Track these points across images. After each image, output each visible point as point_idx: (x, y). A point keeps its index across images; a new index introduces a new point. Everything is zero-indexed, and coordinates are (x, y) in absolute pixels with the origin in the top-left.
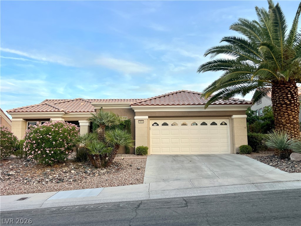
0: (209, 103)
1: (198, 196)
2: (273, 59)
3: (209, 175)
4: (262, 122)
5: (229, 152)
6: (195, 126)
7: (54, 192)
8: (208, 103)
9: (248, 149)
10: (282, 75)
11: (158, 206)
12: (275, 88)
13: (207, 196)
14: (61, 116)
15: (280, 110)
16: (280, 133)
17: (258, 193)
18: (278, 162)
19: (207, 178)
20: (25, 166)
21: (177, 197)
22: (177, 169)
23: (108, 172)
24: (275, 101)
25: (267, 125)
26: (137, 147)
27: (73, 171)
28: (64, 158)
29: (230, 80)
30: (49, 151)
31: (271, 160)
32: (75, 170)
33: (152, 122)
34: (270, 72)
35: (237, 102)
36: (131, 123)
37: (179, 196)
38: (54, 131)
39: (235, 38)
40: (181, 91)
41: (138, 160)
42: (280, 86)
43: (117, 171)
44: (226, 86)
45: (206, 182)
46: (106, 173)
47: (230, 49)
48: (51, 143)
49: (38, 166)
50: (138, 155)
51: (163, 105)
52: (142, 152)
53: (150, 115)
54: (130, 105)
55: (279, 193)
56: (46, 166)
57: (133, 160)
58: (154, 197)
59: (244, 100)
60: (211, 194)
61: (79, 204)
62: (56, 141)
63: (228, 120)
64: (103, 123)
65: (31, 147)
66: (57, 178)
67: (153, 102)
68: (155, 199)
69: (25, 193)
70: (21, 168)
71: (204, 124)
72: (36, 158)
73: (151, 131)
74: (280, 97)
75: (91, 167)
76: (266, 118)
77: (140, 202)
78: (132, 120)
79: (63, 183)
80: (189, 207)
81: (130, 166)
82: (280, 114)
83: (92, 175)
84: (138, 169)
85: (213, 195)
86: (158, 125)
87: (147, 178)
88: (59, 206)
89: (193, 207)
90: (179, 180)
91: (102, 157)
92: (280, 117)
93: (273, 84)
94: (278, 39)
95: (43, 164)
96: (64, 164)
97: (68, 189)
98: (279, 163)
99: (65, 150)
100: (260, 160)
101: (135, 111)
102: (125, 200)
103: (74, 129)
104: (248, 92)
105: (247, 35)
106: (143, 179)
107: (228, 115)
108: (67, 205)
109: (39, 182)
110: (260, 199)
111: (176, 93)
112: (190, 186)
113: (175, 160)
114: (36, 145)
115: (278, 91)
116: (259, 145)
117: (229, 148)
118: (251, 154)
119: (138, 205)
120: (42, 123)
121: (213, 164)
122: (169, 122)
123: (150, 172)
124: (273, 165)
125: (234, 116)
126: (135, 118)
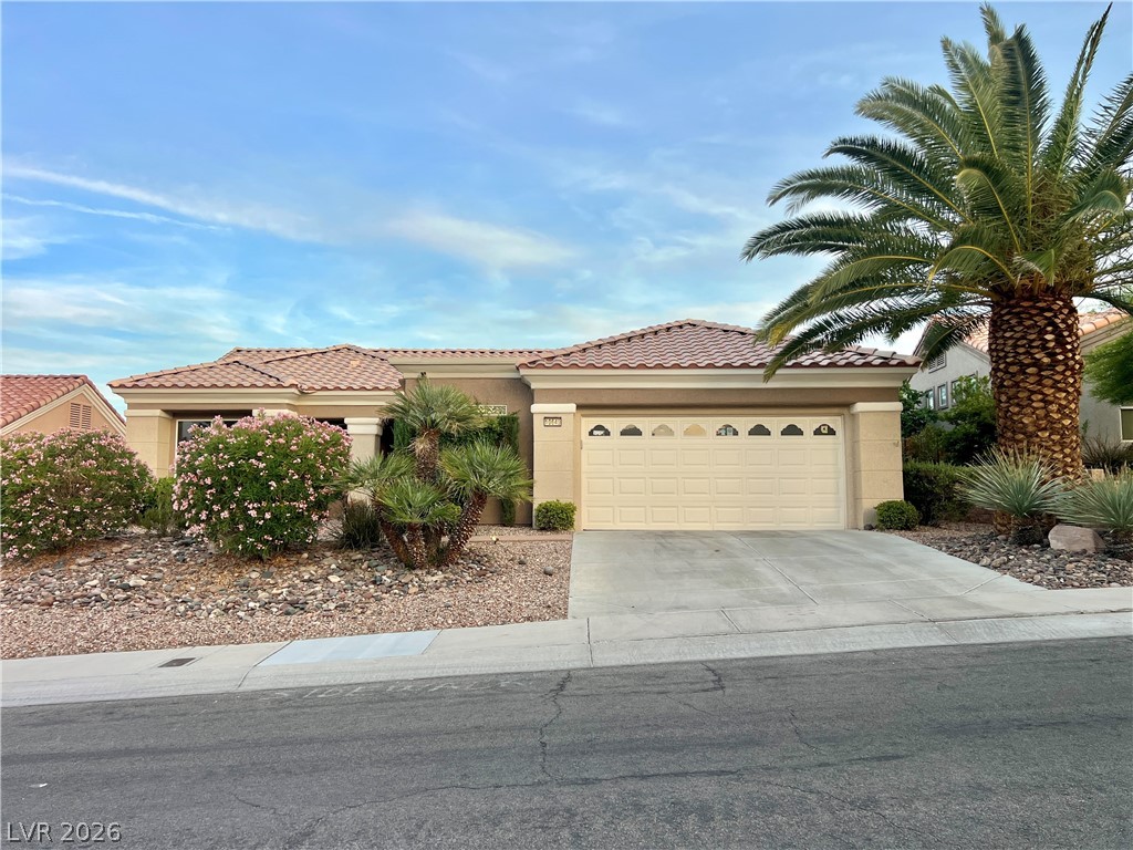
0: (779, 362)
1: (754, 659)
2: (1001, 213)
3: (784, 595)
4: (948, 427)
5: (842, 525)
6: (730, 438)
7: (277, 644)
8: (774, 361)
9: (903, 512)
10: (1032, 265)
11: (624, 686)
12: (1003, 312)
13: (782, 657)
14: (287, 401)
15: (1016, 384)
16: (1016, 459)
17: (951, 650)
18: (1007, 555)
19: (775, 603)
20: (178, 560)
21: (685, 659)
22: (676, 573)
23: (450, 582)
24: (1002, 354)
25: (968, 437)
26: (540, 505)
27: (334, 579)
28: (307, 536)
29: (853, 285)
30: (258, 509)
31: (986, 550)
32: (342, 573)
33: (590, 422)
34: (988, 258)
35: (870, 359)
36: (520, 427)
37: (689, 658)
38: (273, 447)
39: (873, 143)
40: (683, 323)
41: (544, 545)
42: (1017, 305)
43: (480, 579)
44: (840, 303)
45: (773, 616)
46: (444, 584)
47: (854, 180)
48: (262, 485)
49: (220, 561)
50: (542, 529)
51: (626, 366)
52: (557, 519)
53: (582, 401)
54: (518, 368)
55: (1020, 650)
56: (246, 559)
57: (527, 545)
58: (608, 658)
59: (894, 353)
60: (796, 651)
61: (363, 680)
62: (279, 479)
63: (839, 418)
64: (433, 422)
65: (196, 497)
66: (286, 600)
67: (591, 357)
68: (612, 667)
69: (183, 644)
70: (164, 565)
71: (760, 431)
72: (213, 536)
73: (584, 454)
74: (1019, 343)
75: (393, 566)
76: (961, 416)
77: (564, 675)
78: (521, 418)
79: (303, 616)
80: (729, 691)
81: (522, 563)
82: (1018, 398)
83: (397, 591)
84: (546, 573)
85: (803, 656)
86: (607, 433)
87: (578, 600)
88: (296, 685)
89: (742, 690)
90: (686, 608)
91: (430, 533)
92: (1017, 409)
93: (997, 298)
94: (1016, 149)
95: (238, 555)
96: (306, 555)
97: (321, 634)
98: (1011, 557)
99: (308, 510)
100: (948, 548)
101: (533, 387)
102: (513, 669)
103: (336, 442)
104: (908, 328)
105: (912, 135)
106: (566, 603)
107: (840, 402)
108: (323, 684)
109: (226, 610)
110: (960, 667)
111: (668, 329)
112: (724, 627)
113: (664, 547)
114: (213, 491)
115: (1013, 322)
116: (940, 500)
117: (843, 512)
118: (916, 531)
119: (561, 683)
120: (229, 424)
121: (792, 558)
122: (644, 423)
123: (585, 583)
124: (993, 564)
125: (860, 407)
126: (532, 411)
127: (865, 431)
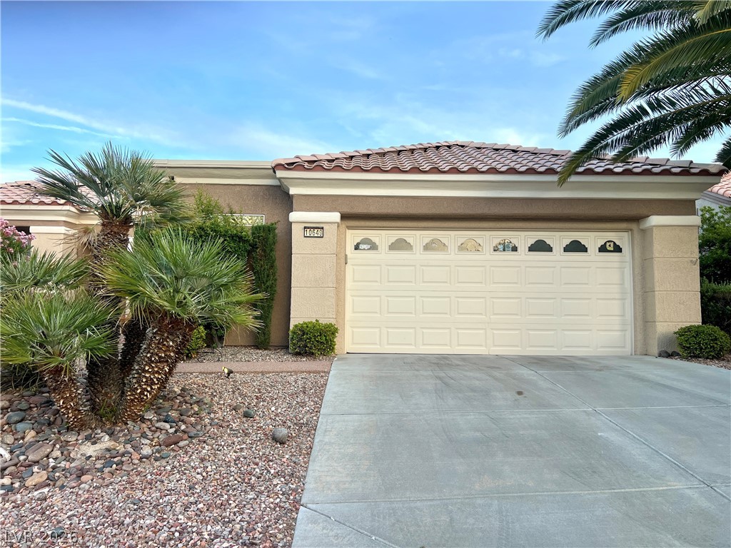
5: (628, 349)
6: (509, 255)
14: (64, 219)
26: (296, 326)
33: (354, 236)
35: (665, 168)
40: (451, 144)
50: (298, 354)
52: (315, 343)
53: (347, 210)
54: (274, 171)
63: (627, 234)
71: (540, 247)
73: (349, 268)
84: (275, 439)
86: (374, 247)
101: (293, 191)
107: (628, 216)
111: (437, 148)
117: (629, 335)
122: (415, 236)
125: (655, 220)
126: (291, 220)
127: (660, 248)
